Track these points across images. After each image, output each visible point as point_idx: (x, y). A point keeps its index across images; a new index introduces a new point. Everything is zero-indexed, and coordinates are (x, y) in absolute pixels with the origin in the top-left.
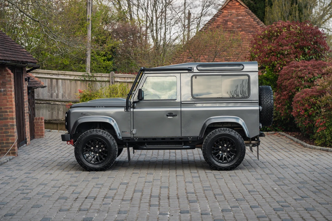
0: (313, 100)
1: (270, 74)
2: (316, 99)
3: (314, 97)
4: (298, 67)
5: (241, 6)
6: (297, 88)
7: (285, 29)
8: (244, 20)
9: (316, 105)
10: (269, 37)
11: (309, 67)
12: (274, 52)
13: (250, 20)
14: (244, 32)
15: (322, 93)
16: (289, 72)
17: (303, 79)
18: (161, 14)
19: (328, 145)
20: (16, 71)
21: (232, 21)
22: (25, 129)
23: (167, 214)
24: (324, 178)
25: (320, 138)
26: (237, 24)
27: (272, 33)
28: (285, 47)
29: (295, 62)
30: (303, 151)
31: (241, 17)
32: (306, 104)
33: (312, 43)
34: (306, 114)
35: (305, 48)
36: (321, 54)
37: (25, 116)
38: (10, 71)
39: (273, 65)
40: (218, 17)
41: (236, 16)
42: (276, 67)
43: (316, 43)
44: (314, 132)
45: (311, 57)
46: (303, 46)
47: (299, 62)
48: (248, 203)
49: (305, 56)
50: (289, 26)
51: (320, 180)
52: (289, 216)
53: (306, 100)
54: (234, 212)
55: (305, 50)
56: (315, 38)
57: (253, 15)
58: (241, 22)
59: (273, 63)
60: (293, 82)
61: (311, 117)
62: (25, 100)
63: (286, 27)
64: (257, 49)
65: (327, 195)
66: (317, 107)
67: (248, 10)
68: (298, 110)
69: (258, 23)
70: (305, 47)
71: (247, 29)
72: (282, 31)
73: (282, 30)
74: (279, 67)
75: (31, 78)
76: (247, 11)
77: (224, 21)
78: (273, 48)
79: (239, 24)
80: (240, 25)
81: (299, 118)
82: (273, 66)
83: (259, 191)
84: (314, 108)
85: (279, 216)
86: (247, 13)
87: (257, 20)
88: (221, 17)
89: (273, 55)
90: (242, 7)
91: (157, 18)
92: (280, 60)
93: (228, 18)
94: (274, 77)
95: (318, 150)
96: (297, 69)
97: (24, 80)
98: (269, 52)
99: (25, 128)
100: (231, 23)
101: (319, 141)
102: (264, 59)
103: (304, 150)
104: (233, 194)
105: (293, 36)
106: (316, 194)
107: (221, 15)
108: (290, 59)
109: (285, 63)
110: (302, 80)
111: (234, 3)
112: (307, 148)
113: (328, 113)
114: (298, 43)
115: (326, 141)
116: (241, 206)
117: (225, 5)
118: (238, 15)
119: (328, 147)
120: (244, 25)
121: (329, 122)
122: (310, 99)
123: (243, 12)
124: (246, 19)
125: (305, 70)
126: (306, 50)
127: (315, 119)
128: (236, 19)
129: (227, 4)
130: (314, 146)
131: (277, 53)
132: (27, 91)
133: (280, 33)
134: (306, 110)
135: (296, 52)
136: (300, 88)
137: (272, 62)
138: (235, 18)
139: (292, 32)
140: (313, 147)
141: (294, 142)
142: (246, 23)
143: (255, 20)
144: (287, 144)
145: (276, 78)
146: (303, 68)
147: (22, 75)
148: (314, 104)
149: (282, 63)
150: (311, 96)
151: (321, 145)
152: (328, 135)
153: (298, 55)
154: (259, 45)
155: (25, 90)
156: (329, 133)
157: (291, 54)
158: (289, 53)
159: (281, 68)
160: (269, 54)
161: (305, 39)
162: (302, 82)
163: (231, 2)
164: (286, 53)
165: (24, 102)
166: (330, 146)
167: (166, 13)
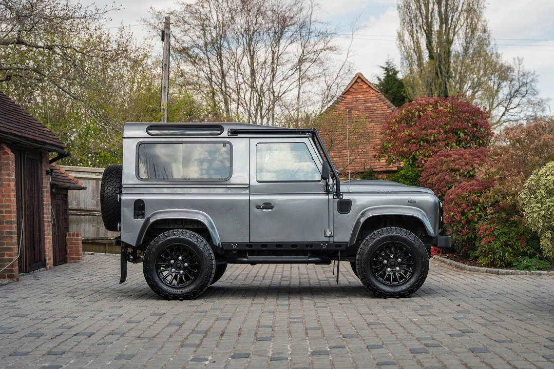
0: (474, 197)
1: (410, 171)
2: (478, 196)
3: (475, 194)
4: (450, 156)
5: (370, 89)
6: (449, 186)
7: (431, 106)
8: (375, 108)
9: (479, 205)
10: (407, 120)
11: (466, 156)
12: (415, 139)
13: (383, 108)
14: (373, 124)
15: (486, 185)
16: (436, 164)
17: (457, 173)
18: (267, 111)
19: (498, 266)
20: (26, 156)
21: (357, 109)
22: (44, 246)
23: (207, 360)
24: (498, 305)
25: (486, 256)
26: (365, 113)
27: (411, 113)
28: (430, 131)
29: (445, 150)
30: (459, 275)
31: (371, 104)
32: (463, 203)
33: (470, 125)
34: (463, 219)
35: (459, 132)
36: (482, 141)
37: (44, 227)
38: (8, 150)
39: (414, 157)
40: (337, 104)
41: (363, 103)
42: (418, 159)
43: (475, 125)
44: (477, 245)
45: (468, 145)
46: (457, 129)
47: (454, 151)
48: (364, 340)
49: (459, 144)
50: (436, 102)
51: (492, 309)
52: (440, 361)
53: (464, 198)
54: (333, 355)
55: (460, 134)
56: (474, 118)
57: (387, 101)
58: (370, 110)
59: (413, 153)
60: (442, 178)
61: (472, 223)
62: (45, 203)
63: (431, 104)
64: (390, 135)
65: (506, 329)
66: (480, 208)
67: (380, 95)
68: (452, 214)
70: (459, 130)
71: (379, 119)
72: (426, 110)
73: (426, 108)
74: (422, 159)
75: (54, 171)
76: (378, 96)
77: (348, 110)
78: (413, 133)
79: (367, 113)
80: (369, 114)
81: (452, 225)
82: (414, 159)
83: (385, 323)
84: (475, 210)
85: (420, 362)
86: (379, 98)
87: (393, 108)
88: (343, 104)
89: (414, 143)
90: (372, 91)
91: (262, 117)
92: (424, 150)
93: (353, 105)
94: (416, 174)
95: (483, 272)
96: (449, 158)
97: (44, 173)
98: (407, 139)
99: (44, 243)
100: (356, 112)
101: (483, 259)
102: (401, 149)
103: (461, 273)
104: (340, 328)
105: (442, 116)
106: (487, 328)
107: (343, 101)
108: (438, 148)
109: (431, 154)
110: (457, 175)
111: (361, 85)
112: (466, 271)
113: (497, 216)
114: (449, 126)
115: (495, 259)
116: (349, 346)
117: (348, 88)
118: (365, 101)
119: (499, 268)
120: (375, 114)
121: (499, 229)
122: (469, 196)
123: (373, 98)
125: (460, 160)
126: (462, 135)
127: (477, 226)
128: (364, 107)
129: (351, 87)
130: (476, 268)
131: (420, 140)
132: (49, 190)
133: (423, 113)
134: (463, 213)
135: (447, 138)
136: (453, 186)
137: (411, 153)
138: (362, 105)
139: (440, 111)
140: (475, 269)
141: (446, 264)
142: (377, 112)
143: (389, 107)
144: (436, 267)
145: (418, 175)
146: (457, 156)
147: (41, 165)
148: (475, 204)
149: (427, 154)
150: (470, 192)
151: (486, 266)
152: (498, 249)
153: (450, 142)
154: (394, 130)
155: (46, 187)
156: (501, 247)
157: (440, 141)
158: (436, 139)
159: (425, 161)
160: (408, 142)
161: (459, 119)
162: (456, 177)
163: (357, 84)
164: (432, 138)
165: (43, 205)
166: (501, 267)
167: (273, 110)
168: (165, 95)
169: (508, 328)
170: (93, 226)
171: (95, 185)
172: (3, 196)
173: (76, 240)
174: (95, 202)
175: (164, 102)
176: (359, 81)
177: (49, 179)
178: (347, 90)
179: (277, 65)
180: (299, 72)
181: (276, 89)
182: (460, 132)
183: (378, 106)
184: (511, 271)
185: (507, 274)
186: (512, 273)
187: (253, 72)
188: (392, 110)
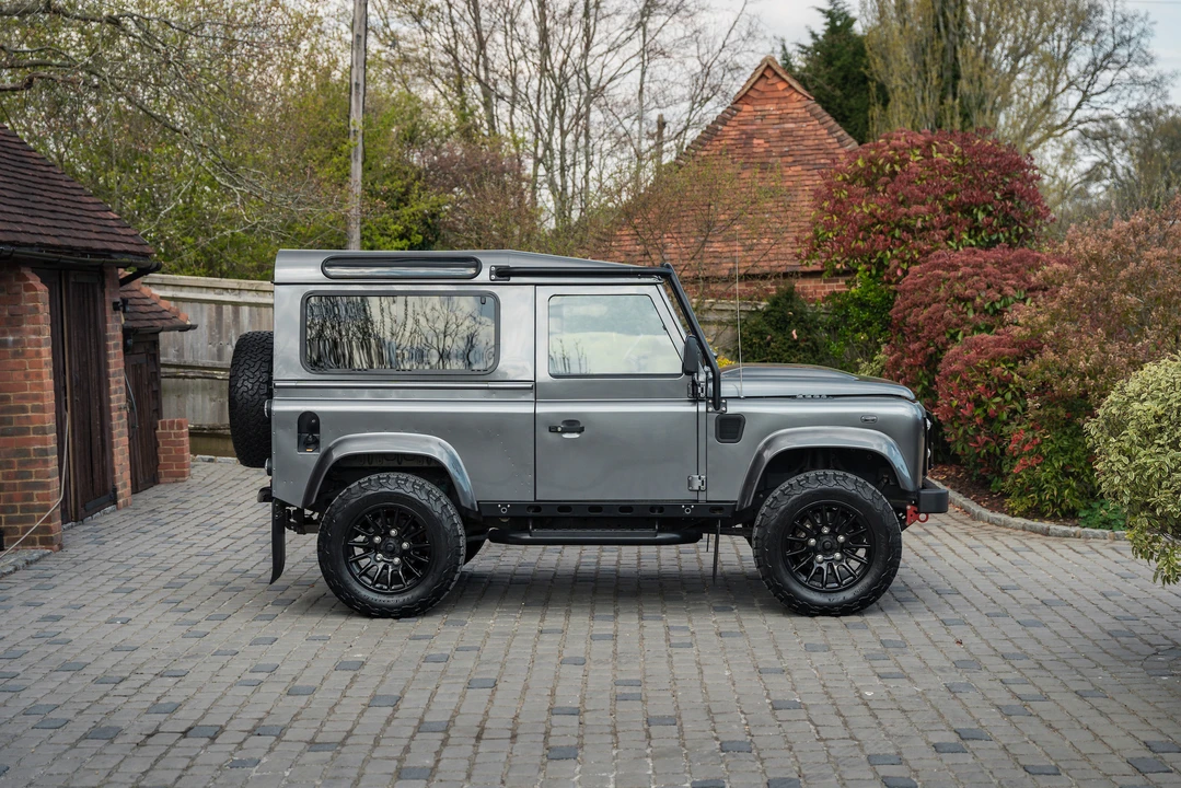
0: (1001, 370)
1: (871, 291)
2: (1010, 368)
3: (1004, 362)
4: (955, 267)
5: (792, 91)
6: (952, 331)
7: (918, 152)
8: (801, 133)
9: (1011, 386)
10: (870, 178)
11: (989, 268)
12: (883, 223)
13: (818, 133)
14: (799, 168)
15: (1028, 349)
16: (926, 284)
17: (969, 305)
18: (575, 121)
19: (1048, 515)
20: (72, 279)
21: (765, 136)
22: (112, 460)
24: (1040, 643)
25: (1023, 492)
26: (780, 144)
27: (876, 165)
28: (914, 208)
29: (946, 253)
30: (967, 534)
31: (792, 125)
32: (977, 382)
33: (998, 195)
34: (978, 415)
35: (975, 210)
36: (1024, 228)
37: (111, 420)
38: (35, 281)
39: (881, 261)
40: (725, 125)
41: (777, 121)
42: (888, 267)
43: (1009, 195)
44: (1005, 471)
45: (994, 237)
46: (971, 203)
47: (960, 253)
48: (762, 762)
49: (976, 235)
50: (929, 144)
51: (1026, 656)
53: (980, 371)
55: (977, 215)
56: (1007, 180)
57: (828, 118)
58: (791, 139)
59: (879, 254)
60: (939, 314)
61: (996, 424)
62: (111, 370)
63: (918, 147)
64: (832, 213)
65: (1050, 726)
66: (1013, 393)
67: (812, 103)
68: (955, 403)
69: (840, 140)
70: (977, 206)
71: (810, 157)
72: (907, 160)
73: (907, 156)
74: (898, 267)
75: (130, 302)
76: (810, 108)
77: (744, 136)
78: (879, 211)
79: (785, 144)
80: (789, 146)
81: (956, 425)
82: (881, 265)
83: (807, 703)
84: (1003, 396)
86: (811, 111)
87: (839, 133)
88: (733, 124)
89: (881, 232)
90: (795, 95)
91: (564, 134)
92: (902, 248)
93: (754, 127)
94: (884, 298)
95: (1016, 529)
96: (952, 274)
97: (109, 307)
98: (867, 222)
99: (112, 454)
100: (761, 141)
101: (1018, 500)
102: (853, 245)
103: (971, 530)
104: (716, 720)
105: (941, 174)
106: (1012, 723)
107: (734, 118)
108: (931, 245)
109: (917, 256)
110: (968, 309)
111: (772, 85)
112: (981, 523)
113: (1047, 414)
114: (955, 196)
115: (1041, 501)
116: (733, 779)
117: (746, 90)
118: (782, 119)
119: (1049, 519)
120: (801, 147)
121: (1052, 442)
122: (991, 367)
123: (799, 111)
124: (805, 131)
125: (976, 278)
126: (981, 216)
127: (1005, 429)
128: (778, 131)
129: (751, 88)
130: (1003, 517)
131: (893, 226)
132: (121, 343)
133: (901, 166)
134: (978, 403)
135: (951, 222)
136: (961, 333)
137: (876, 252)
138: (776, 126)
139: (938, 162)
140: (1000, 520)
142: (806, 143)
143: (831, 132)
145: (888, 302)
146: (969, 270)
147: (103, 292)
148: (1004, 383)
149: (908, 256)
150: (994, 360)
151: (1024, 515)
152: (1047, 482)
153: (956, 232)
154: (840, 201)
155: (113, 338)
156: (1053, 477)
157: (934, 228)
158: (928, 224)
159: (903, 269)
160: (867, 229)
161: (976, 182)
162: (966, 313)
163: (763, 80)
164: (919, 225)
165: (108, 375)
166: (1054, 518)
167: (587, 118)
168: (357, 101)
169: (1054, 725)
170: (211, 400)
171: (214, 314)
172: (27, 376)
173: (176, 435)
174: (215, 349)
175: (357, 118)
176: (767, 74)
177: (119, 320)
178: (742, 93)
179: (596, 20)
180: (641, 37)
181: (594, 72)
182: (978, 209)
183: (809, 128)
184: (1073, 529)
185: (1066, 535)
186: (1075, 535)
187: (544, 35)
188: (838, 138)
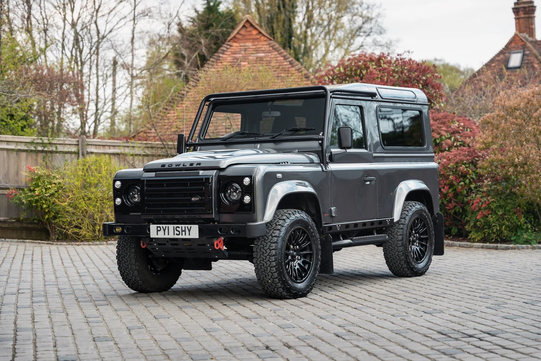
5: (261, 35)
13: (278, 59)
21: (248, 60)
31: (263, 55)
40: (224, 54)
41: (254, 52)
58: (262, 62)
67: (273, 42)
69: (291, 63)
76: (272, 45)
77: (236, 61)
80: (262, 66)
86: (272, 47)
87: (290, 59)
88: (228, 53)
90: (263, 38)
100: (246, 63)
107: (229, 50)
111: (249, 31)
117: (234, 34)
118: (257, 51)
120: (269, 67)
123: (265, 46)
124: (271, 58)
128: (255, 58)
129: (238, 33)
138: (253, 55)
142: (271, 64)
143: (285, 58)
163: (244, 29)
176: (247, 25)
183: (272, 56)
188: (290, 62)
